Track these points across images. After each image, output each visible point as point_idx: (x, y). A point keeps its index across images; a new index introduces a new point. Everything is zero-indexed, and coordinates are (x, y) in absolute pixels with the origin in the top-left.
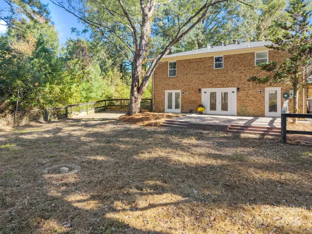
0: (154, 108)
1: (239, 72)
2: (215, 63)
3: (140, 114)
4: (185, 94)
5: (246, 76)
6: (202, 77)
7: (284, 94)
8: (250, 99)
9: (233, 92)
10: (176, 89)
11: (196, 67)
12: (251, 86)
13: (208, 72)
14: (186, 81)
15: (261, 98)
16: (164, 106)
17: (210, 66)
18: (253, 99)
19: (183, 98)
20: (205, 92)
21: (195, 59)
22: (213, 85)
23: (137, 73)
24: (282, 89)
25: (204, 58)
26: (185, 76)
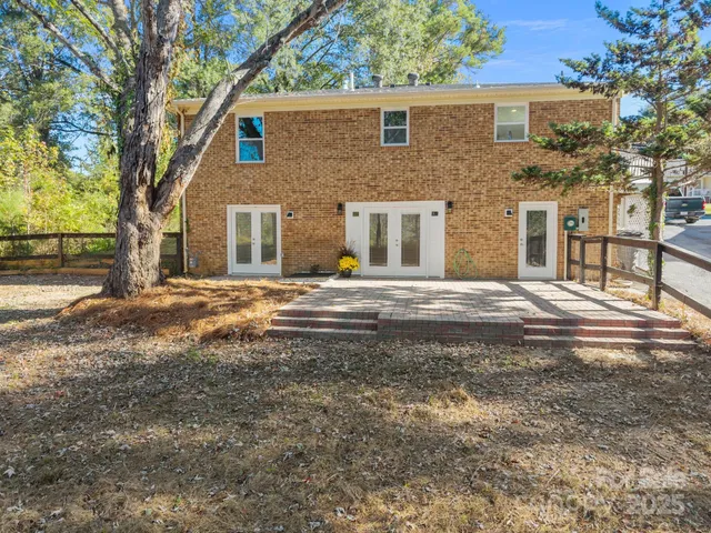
0: (189, 262)
1: (453, 156)
2: (383, 127)
3: (160, 289)
4: (296, 220)
5: (470, 169)
6: (349, 169)
7: (567, 219)
8: (479, 231)
9: (435, 214)
10: (263, 202)
11: (328, 137)
12: (483, 198)
13: (365, 154)
14: (298, 179)
15: (509, 229)
16: (223, 255)
17: (372, 136)
18: (490, 232)
19: (288, 229)
20: (356, 214)
21: (325, 112)
22: (380, 194)
23: (150, 130)
24: (560, 207)
25: (354, 111)
26: (293, 164)
